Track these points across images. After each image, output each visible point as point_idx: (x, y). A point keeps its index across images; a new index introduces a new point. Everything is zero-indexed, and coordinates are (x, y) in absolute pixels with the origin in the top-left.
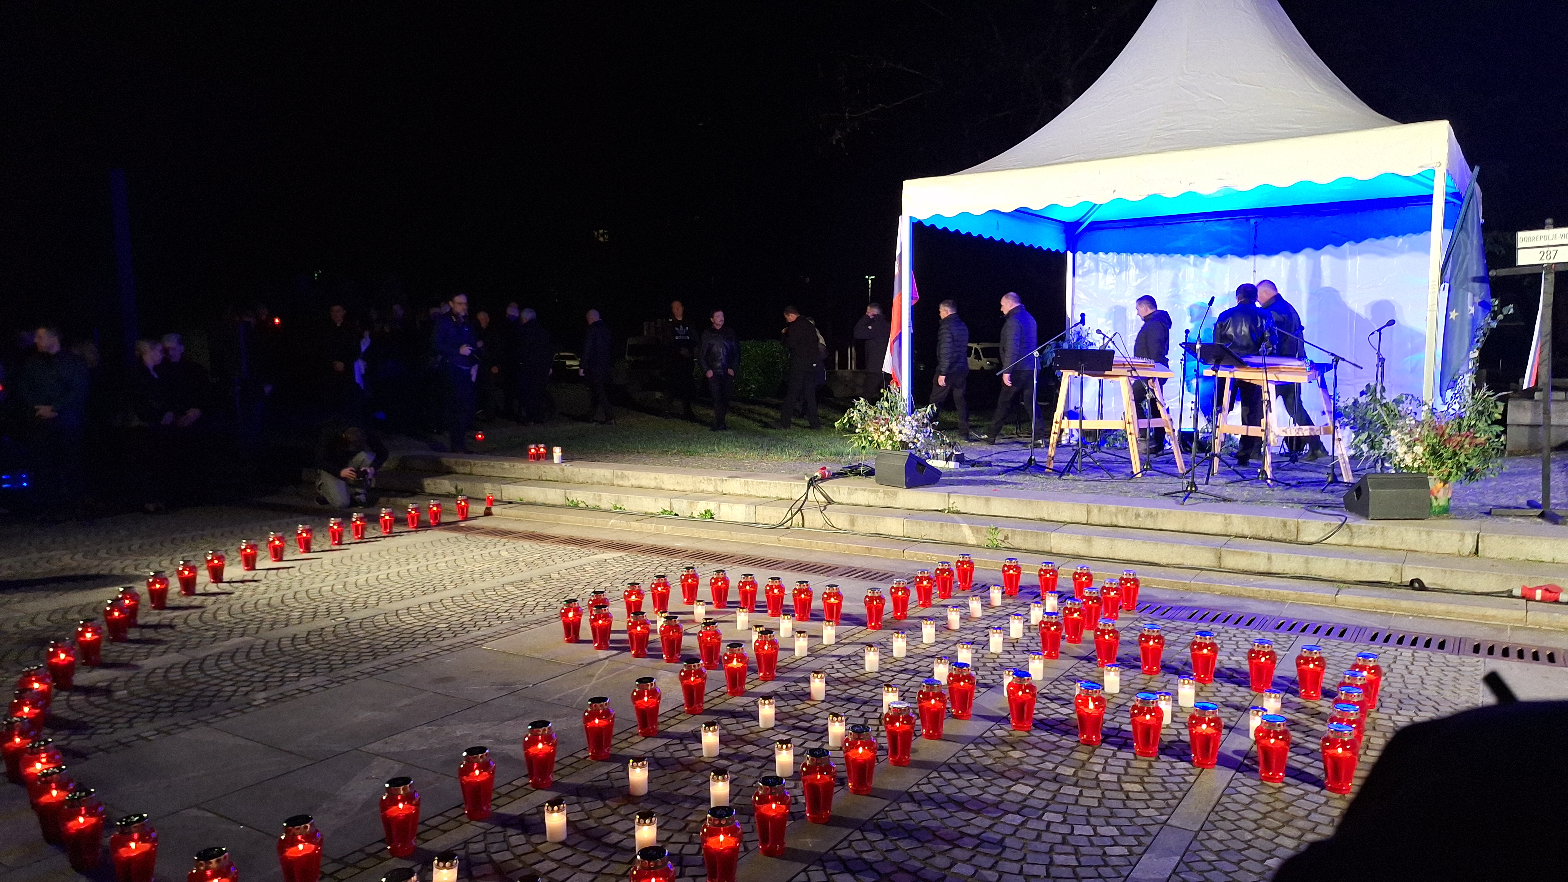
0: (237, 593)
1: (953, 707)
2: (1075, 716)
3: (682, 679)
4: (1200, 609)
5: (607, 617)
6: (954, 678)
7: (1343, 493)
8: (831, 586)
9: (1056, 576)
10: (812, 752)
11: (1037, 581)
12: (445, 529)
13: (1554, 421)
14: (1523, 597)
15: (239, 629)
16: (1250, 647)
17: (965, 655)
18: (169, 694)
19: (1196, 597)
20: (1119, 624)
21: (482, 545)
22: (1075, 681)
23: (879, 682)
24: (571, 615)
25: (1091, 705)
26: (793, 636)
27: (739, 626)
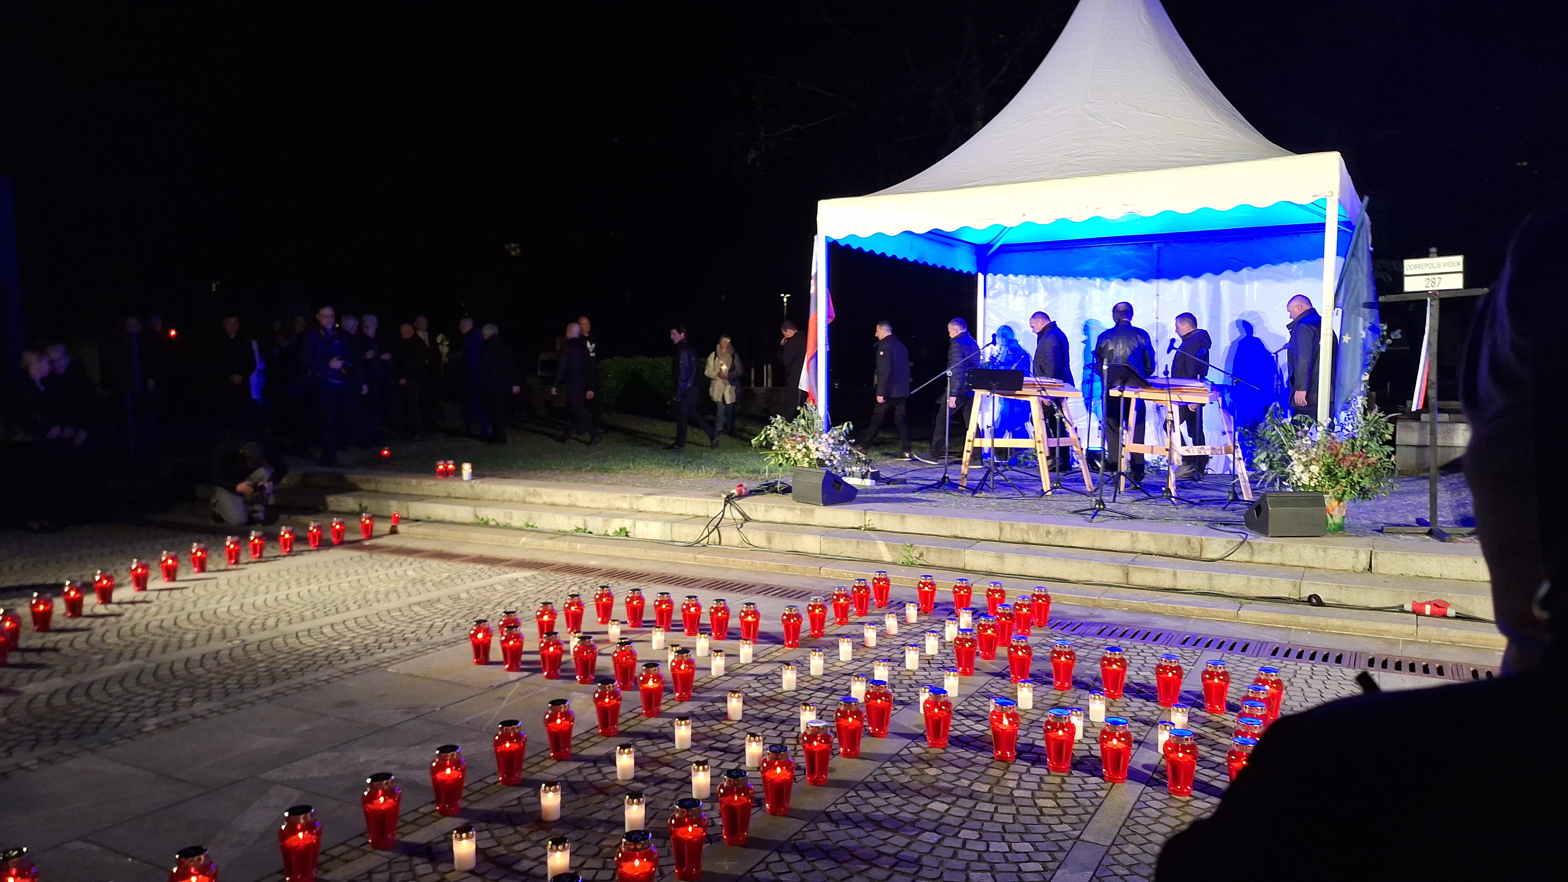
0: (127, 615)
1: (870, 725)
2: (990, 732)
3: (596, 700)
4: (1109, 625)
5: (519, 637)
6: (871, 696)
7: (1244, 511)
8: (748, 604)
9: (970, 593)
10: (729, 773)
11: (951, 598)
12: (348, 548)
13: (1440, 442)
14: (1414, 612)
15: (129, 652)
16: (1158, 662)
17: (881, 673)
18: (52, 720)
19: (1104, 613)
20: (1031, 640)
21: (387, 564)
22: (989, 697)
23: (797, 701)
24: (480, 636)
25: (1005, 722)
26: (710, 655)
27: (654, 646)
